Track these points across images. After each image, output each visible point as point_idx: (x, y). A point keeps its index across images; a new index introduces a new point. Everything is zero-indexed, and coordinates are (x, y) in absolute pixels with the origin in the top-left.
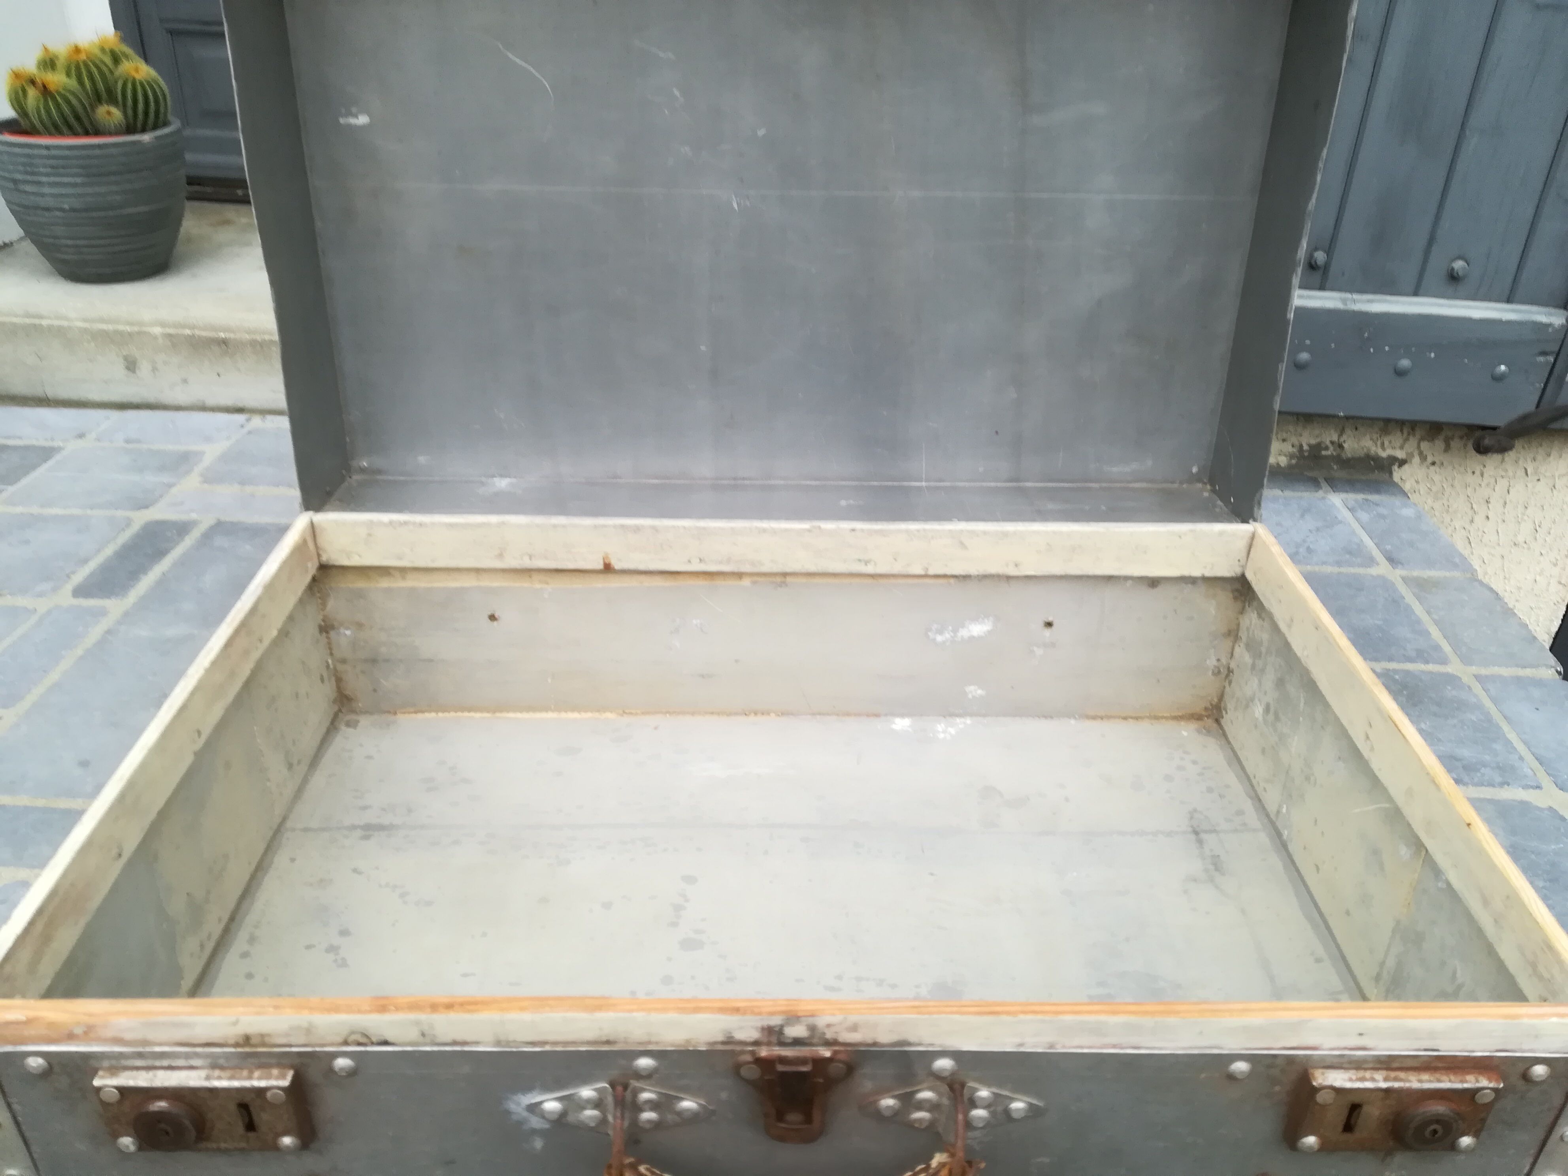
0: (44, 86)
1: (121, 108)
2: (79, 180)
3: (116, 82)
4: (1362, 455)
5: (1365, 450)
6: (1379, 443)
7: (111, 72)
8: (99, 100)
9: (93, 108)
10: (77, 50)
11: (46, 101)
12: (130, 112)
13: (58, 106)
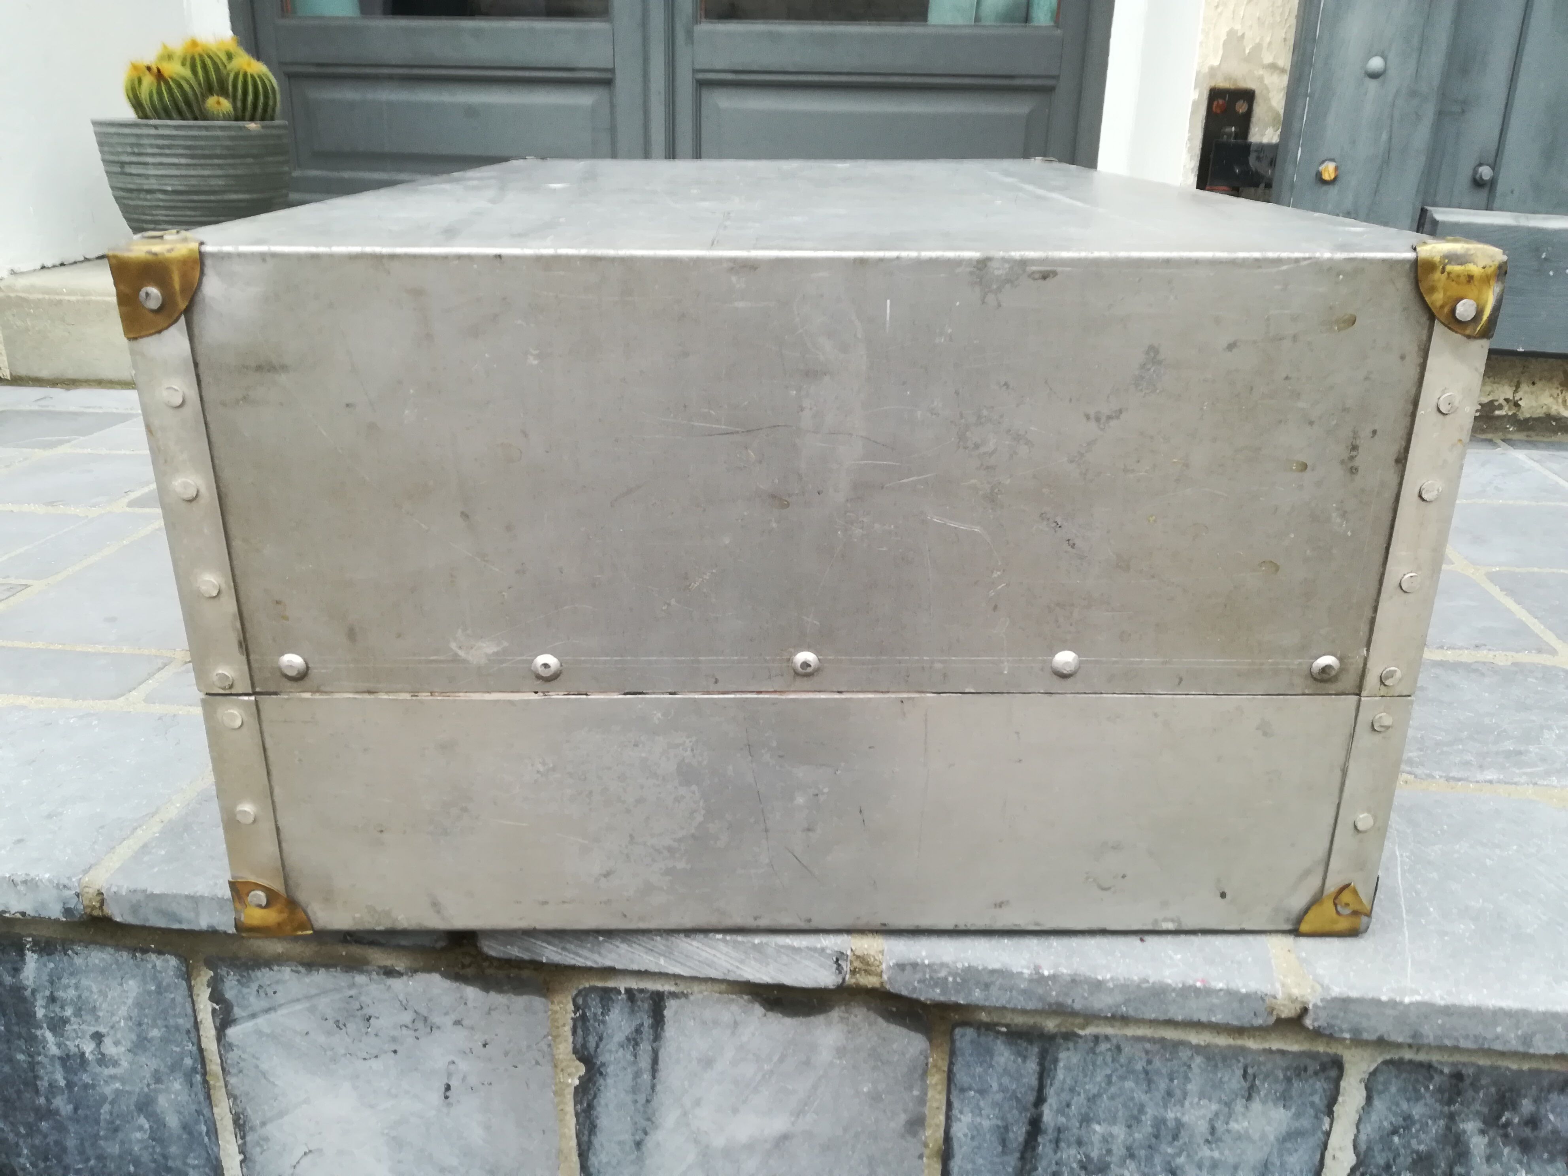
0: (159, 71)
1: (231, 100)
2: (183, 161)
3: (228, 75)
4: (1541, 415)
5: (1545, 410)
6: (1560, 400)
7: (225, 66)
8: (210, 90)
9: (204, 97)
10: (194, 43)
11: (159, 85)
12: (239, 104)
13: (170, 90)
